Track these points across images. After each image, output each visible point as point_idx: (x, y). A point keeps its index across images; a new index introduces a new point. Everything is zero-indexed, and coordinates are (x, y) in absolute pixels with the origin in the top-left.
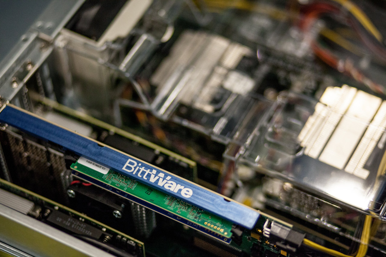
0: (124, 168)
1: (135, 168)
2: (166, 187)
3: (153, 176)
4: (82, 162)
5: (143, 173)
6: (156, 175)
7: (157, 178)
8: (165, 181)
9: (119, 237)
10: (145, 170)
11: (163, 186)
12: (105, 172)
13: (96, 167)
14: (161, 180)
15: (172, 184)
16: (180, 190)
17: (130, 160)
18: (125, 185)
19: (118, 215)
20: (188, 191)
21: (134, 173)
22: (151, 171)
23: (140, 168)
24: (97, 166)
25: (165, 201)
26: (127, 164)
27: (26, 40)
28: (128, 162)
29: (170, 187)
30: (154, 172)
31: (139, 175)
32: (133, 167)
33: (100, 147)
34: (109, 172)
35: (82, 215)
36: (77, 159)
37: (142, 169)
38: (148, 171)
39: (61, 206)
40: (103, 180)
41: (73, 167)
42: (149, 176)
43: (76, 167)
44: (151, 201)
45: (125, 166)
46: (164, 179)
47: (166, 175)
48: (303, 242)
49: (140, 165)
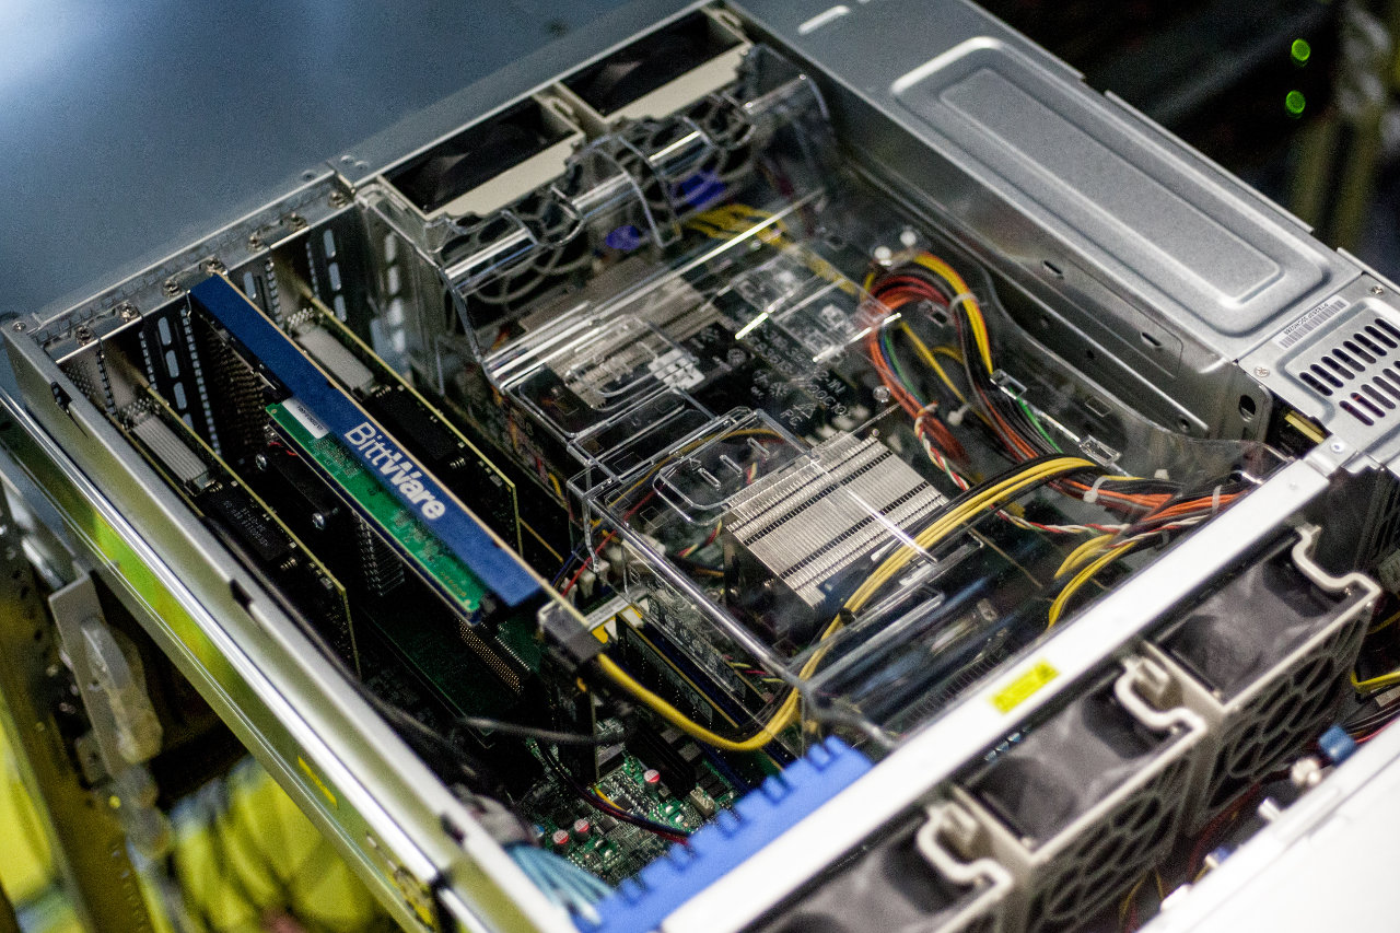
0: (348, 435)
1: (368, 440)
2: (403, 489)
3: (390, 463)
4: (289, 406)
5: (378, 452)
6: (397, 463)
7: (397, 468)
8: (407, 478)
9: (312, 565)
10: (382, 449)
11: (399, 485)
12: (317, 433)
13: (308, 421)
14: (402, 473)
15: (416, 486)
16: (424, 502)
17: (367, 425)
18: (340, 466)
19: (319, 524)
20: (437, 507)
21: (361, 449)
22: (392, 454)
23: (377, 444)
24: (311, 419)
25: (392, 515)
26: (358, 430)
27: (309, 177)
28: (362, 426)
29: (409, 490)
30: (398, 457)
31: (368, 455)
32: (364, 436)
33: (327, 388)
34: (326, 437)
35: (269, 510)
36: (284, 399)
37: (380, 446)
38: (386, 453)
39: (242, 482)
40: (309, 446)
41: (270, 410)
42: (384, 460)
43: (274, 411)
44: (370, 507)
45: (352, 432)
46: (408, 473)
47: (415, 469)
48: (595, 658)
49: (380, 437)
